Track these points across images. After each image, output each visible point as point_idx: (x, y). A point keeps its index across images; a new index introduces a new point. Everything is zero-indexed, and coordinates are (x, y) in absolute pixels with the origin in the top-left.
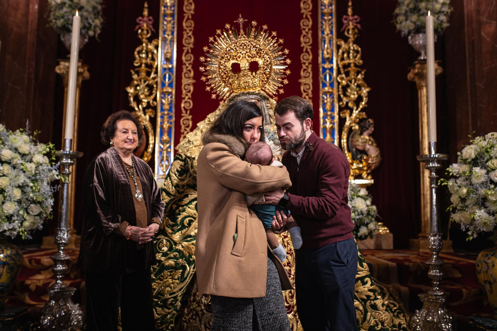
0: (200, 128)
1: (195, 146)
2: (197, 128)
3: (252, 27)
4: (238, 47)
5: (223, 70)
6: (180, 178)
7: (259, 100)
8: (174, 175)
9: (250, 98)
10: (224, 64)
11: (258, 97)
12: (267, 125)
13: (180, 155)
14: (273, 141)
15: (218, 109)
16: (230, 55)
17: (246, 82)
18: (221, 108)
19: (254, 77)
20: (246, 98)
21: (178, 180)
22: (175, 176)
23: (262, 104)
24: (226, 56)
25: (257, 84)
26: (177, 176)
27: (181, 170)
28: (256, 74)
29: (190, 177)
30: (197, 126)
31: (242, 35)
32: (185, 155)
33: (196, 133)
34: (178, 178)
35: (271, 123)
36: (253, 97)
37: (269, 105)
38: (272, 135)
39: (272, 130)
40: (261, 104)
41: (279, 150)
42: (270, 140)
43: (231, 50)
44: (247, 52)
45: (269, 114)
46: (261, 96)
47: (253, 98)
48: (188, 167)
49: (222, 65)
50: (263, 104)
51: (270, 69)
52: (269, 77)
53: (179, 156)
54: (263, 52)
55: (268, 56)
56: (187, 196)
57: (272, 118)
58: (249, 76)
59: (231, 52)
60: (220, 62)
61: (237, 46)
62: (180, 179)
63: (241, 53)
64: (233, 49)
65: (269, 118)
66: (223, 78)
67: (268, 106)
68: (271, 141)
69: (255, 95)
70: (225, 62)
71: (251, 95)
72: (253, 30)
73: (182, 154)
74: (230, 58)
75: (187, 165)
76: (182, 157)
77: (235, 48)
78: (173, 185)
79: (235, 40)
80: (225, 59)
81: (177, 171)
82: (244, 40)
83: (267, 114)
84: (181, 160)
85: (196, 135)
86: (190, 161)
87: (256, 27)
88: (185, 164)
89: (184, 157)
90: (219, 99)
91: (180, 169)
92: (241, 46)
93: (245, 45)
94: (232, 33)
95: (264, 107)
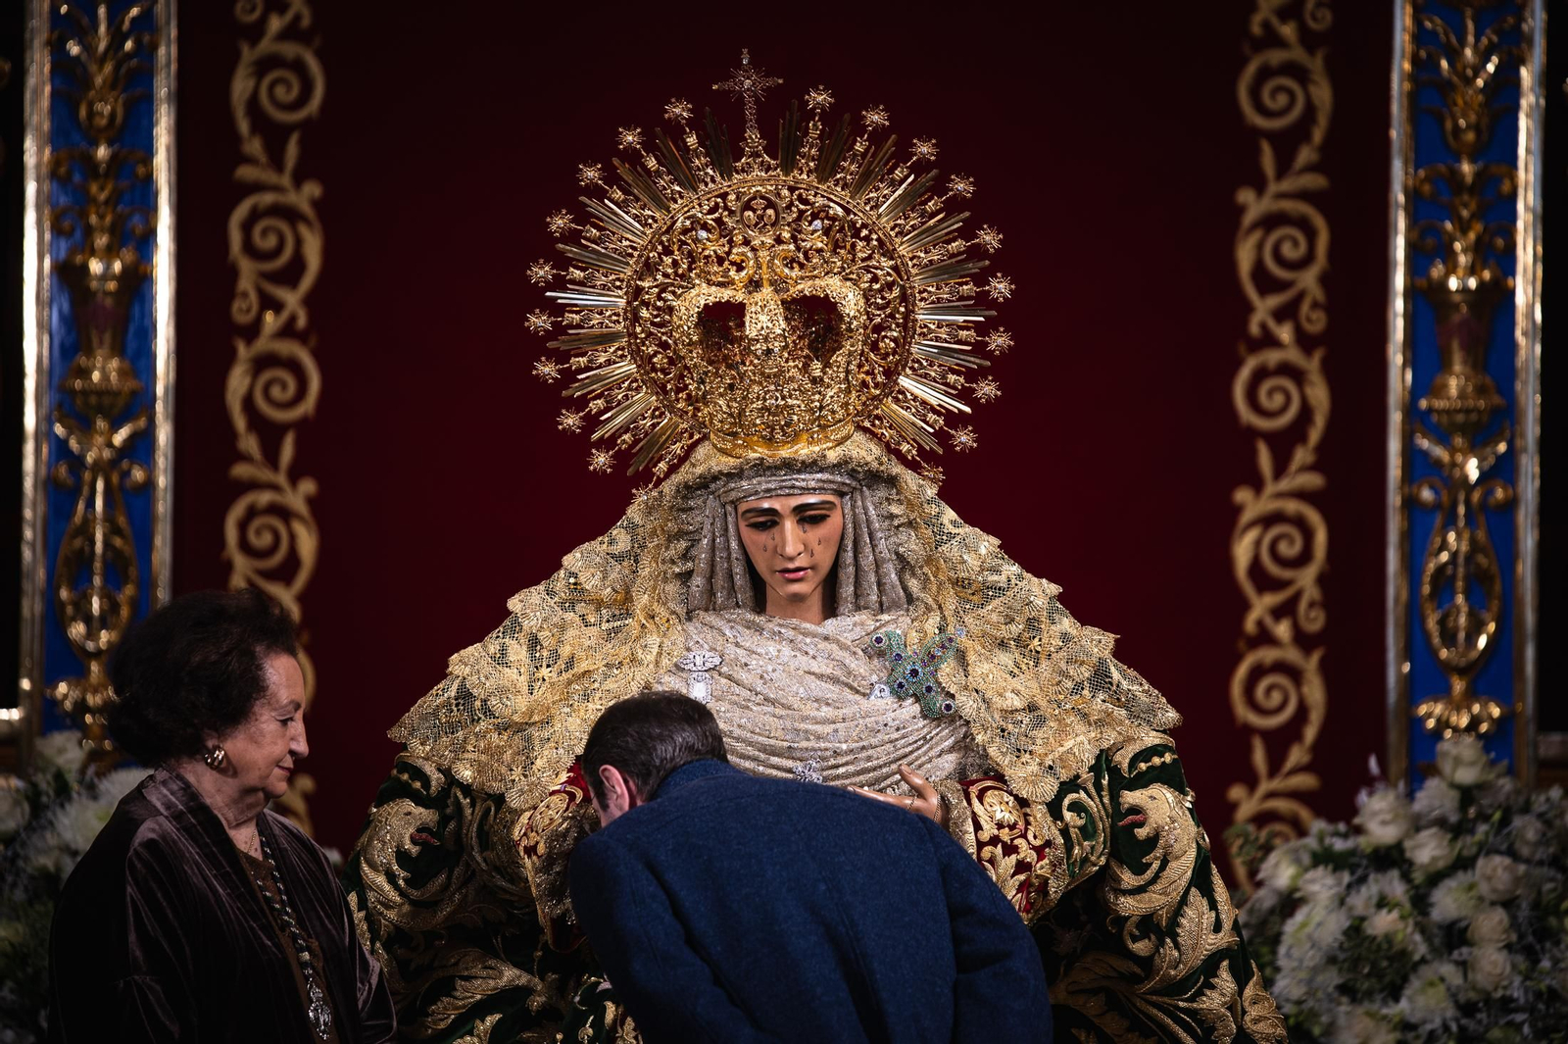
0: (526, 624)
1: (501, 729)
2: (507, 622)
3: (811, 114)
4: (731, 213)
5: (653, 330)
6: (415, 893)
7: (846, 489)
8: (381, 880)
9: (793, 487)
10: (659, 298)
11: (839, 479)
12: (889, 609)
13: (418, 774)
14: (918, 700)
15: (623, 521)
16: (690, 254)
17: (778, 411)
18: (638, 519)
19: (814, 381)
20: (772, 486)
21: (406, 908)
22: (387, 887)
23: (859, 510)
24: (668, 260)
25: (833, 412)
26: (401, 882)
27: (420, 854)
28: (827, 365)
29: (465, 883)
30: (508, 613)
31: (757, 155)
32: (447, 772)
33: (503, 651)
34: (402, 893)
35: (910, 599)
36: (811, 479)
37: (895, 509)
38: (914, 673)
39: (914, 637)
40: (853, 507)
41: (951, 750)
42: (900, 699)
43: (692, 229)
44: (779, 240)
45: (897, 553)
46: (853, 473)
47: (813, 484)
48: (458, 834)
49: (646, 304)
50: (865, 508)
51: (905, 326)
52: (897, 364)
53: (413, 778)
54: (867, 239)
55: (892, 263)
56: (447, 988)
57: (913, 575)
58: (792, 379)
59: (696, 241)
60: (639, 291)
61: (726, 208)
62: (412, 903)
63: (746, 242)
64: (705, 227)
65: (900, 574)
66: (654, 369)
67: (892, 517)
68: (910, 700)
69: (822, 470)
70: (664, 290)
71: (799, 472)
72: (815, 128)
73: (429, 769)
74: (690, 269)
75: (452, 825)
76: (426, 780)
77: (719, 221)
78: (375, 937)
79: (718, 179)
80: (666, 275)
81: (402, 856)
82: (762, 182)
83: (886, 554)
84: (419, 800)
85: (501, 659)
86: (473, 805)
87: (829, 116)
88: (444, 821)
89: (436, 778)
90: (630, 472)
91: (414, 850)
92: (747, 206)
93: (770, 204)
94: (701, 143)
95: (869, 523)
